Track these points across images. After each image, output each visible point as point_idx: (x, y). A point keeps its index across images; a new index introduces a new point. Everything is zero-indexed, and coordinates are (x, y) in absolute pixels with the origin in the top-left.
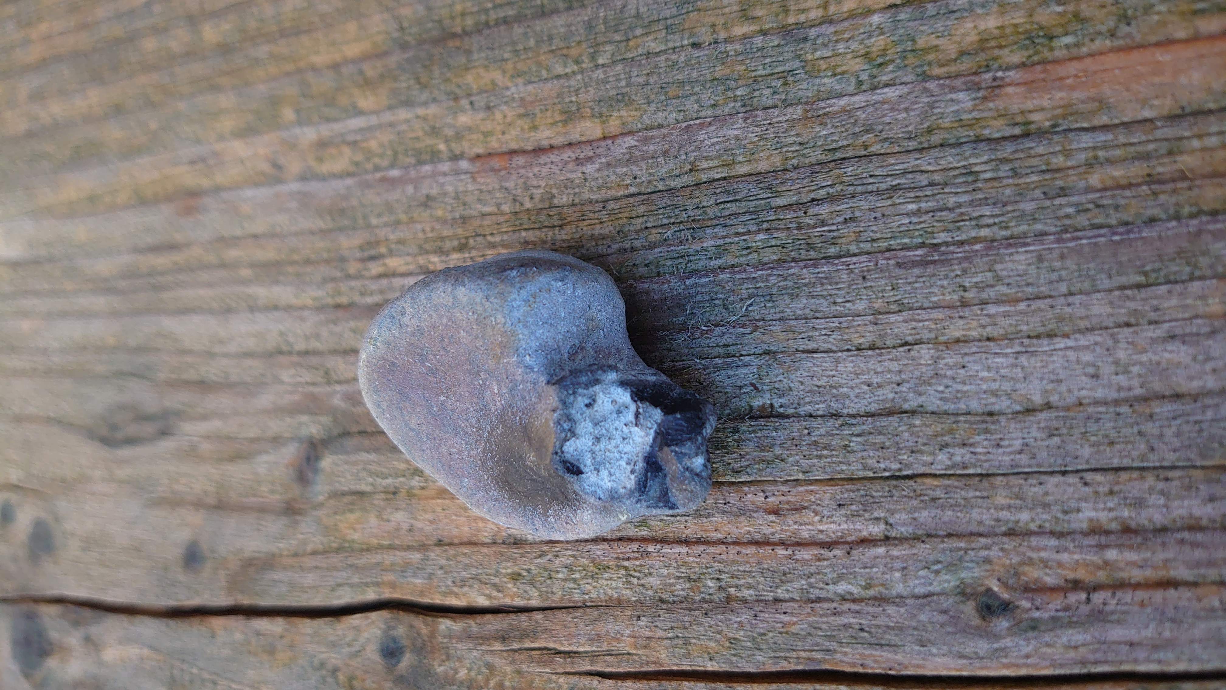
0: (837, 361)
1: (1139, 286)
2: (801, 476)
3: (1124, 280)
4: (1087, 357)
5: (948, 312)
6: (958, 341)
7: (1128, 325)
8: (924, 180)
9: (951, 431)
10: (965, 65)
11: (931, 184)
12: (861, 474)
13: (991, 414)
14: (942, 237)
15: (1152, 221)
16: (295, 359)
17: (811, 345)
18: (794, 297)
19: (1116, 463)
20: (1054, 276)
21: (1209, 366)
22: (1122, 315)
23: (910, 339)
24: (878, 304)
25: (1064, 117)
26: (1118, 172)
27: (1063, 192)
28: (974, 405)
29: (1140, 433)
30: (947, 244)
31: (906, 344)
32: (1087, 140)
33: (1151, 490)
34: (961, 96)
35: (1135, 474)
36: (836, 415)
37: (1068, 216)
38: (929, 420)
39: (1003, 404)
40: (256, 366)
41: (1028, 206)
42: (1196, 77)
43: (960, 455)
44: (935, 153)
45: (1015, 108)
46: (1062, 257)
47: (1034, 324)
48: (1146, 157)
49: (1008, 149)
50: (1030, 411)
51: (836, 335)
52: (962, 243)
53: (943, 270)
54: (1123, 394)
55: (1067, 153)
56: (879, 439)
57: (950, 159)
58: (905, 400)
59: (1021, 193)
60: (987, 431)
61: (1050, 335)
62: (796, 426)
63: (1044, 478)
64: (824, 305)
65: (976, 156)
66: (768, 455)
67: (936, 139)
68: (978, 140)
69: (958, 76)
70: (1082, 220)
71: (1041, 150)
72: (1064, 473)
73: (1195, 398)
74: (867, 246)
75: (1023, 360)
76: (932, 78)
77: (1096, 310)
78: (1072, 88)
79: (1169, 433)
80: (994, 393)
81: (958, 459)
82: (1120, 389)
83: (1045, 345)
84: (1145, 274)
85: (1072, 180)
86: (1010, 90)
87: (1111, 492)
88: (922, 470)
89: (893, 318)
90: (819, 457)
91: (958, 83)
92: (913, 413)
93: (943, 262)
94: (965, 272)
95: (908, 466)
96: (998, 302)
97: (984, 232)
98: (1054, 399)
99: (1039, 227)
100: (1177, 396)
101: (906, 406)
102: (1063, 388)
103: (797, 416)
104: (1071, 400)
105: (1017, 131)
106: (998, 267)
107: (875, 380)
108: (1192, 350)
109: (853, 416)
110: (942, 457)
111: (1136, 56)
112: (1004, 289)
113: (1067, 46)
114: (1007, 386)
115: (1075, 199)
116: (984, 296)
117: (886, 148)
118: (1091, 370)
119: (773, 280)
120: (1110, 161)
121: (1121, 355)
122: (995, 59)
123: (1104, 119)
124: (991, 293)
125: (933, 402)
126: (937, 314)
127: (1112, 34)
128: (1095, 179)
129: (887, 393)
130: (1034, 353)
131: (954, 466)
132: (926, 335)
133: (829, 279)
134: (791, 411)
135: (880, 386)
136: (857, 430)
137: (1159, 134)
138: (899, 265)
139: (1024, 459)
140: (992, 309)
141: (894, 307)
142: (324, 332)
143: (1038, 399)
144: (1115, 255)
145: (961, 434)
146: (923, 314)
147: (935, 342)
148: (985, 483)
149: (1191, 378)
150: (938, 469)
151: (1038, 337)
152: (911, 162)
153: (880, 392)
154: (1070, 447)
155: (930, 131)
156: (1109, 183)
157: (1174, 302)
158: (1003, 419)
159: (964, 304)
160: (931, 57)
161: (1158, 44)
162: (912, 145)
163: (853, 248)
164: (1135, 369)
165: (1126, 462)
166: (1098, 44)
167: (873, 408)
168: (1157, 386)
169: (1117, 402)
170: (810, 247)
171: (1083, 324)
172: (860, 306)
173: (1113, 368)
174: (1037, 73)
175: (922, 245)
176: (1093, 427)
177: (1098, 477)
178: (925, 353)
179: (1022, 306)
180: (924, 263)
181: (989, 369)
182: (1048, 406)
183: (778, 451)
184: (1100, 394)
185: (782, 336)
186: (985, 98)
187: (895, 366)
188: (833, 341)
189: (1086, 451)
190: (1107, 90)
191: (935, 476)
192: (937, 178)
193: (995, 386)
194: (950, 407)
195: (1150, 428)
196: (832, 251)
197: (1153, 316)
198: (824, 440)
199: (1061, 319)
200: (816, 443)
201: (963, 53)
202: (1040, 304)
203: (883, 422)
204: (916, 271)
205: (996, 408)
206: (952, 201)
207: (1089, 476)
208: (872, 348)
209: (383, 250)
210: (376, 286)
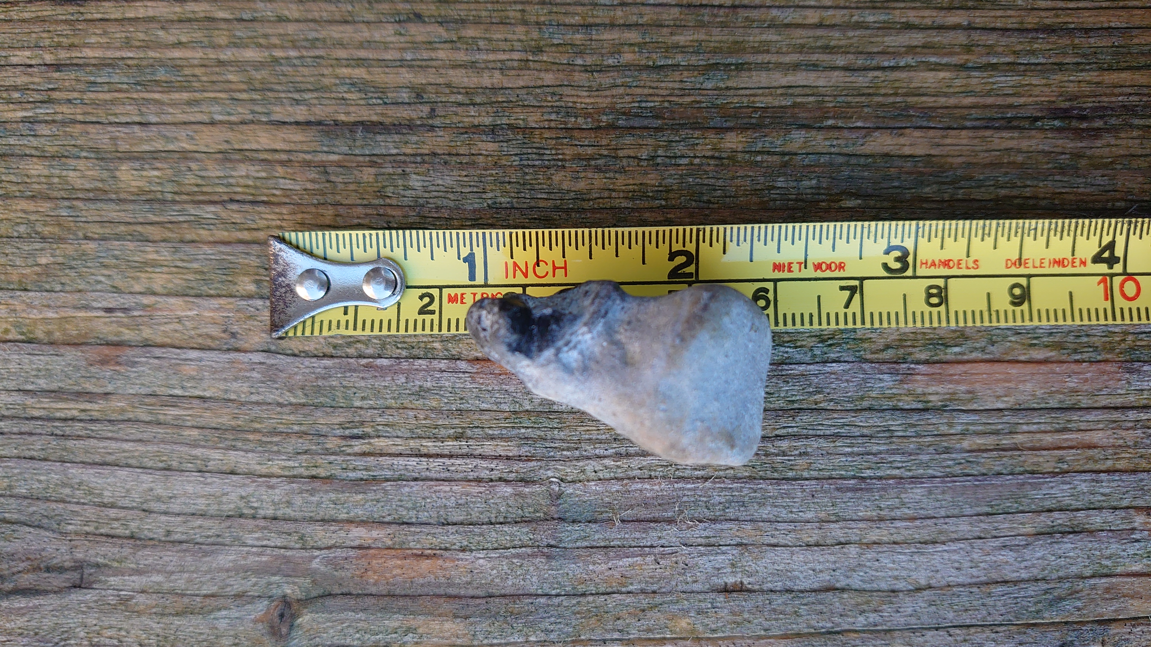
0: (792, 554)
1: (988, 514)
2: (763, 633)
3: (979, 510)
4: (956, 557)
5: (870, 524)
6: (875, 543)
7: (980, 538)
8: (856, 432)
9: (868, 603)
10: (889, 354)
11: (863, 436)
12: (806, 631)
13: (893, 591)
14: (868, 473)
15: (999, 474)
16: (262, 523)
17: (773, 541)
18: (761, 505)
19: (968, 622)
20: (938, 504)
21: (1023, 565)
22: (976, 531)
23: (843, 540)
24: (822, 515)
25: (950, 400)
26: (980, 441)
27: (947, 450)
28: (884, 586)
29: (984, 605)
30: (871, 478)
31: (840, 543)
32: (965, 418)
33: (988, 637)
34: (886, 377)
35: (979, 629)
36: (789, 591)
37: (949, 467)
38: (852, 594)
39: (900, 585)
40: (214, 527)
41: (925, 458)
42: (1029, 386)
43: (873, 617)
44: (867, 414)
45: (919, 391)
46: (943, 492)
47: (924, 534)
48: (996, 433)
49: (914, 418)
50: (919, 589)
51: (792, 535)
52: (880, 478)
53: (867, 495)
54: (974, 580)
55: (950, 425)
56: (819, 607)
57: (875, 420)
58: (838, 581)
59: (920, 449)
60: (891, 603)
61: (934, 542)
62: (761, 598)
63: (924, 632)
64: (784, 514)
65: (894, 420)
66: (739, 619)
67: (866, 404)
68: (895, 409)
69: (884, 362)
70: (957, 470)
71: (934, 421)
72: (937, 629)
73: (1015, 583)
74: (814, 474)
75: (916, 558)
76: (866, 361)
77: (961, 528)
78: (958, 382)
79: (999, 604)
80: (896, 578)
81: (871, 620)
82: (973, 577)
83: (930, 548)
84: (992, 506)
85: (952, 443)
86: (919, 377)
87: (965, 640)
88: (847, 627)
89: (832, 525)
90: (776, 619)
91: (884, 367)
92: (843, 590)
93: (868, 490)
94: (881, 497)
95: (838, 625)
96: (901, 519)
97: (896, 472)
98: (933, 582)
99: (930, 472)
100: (1006, 582)
101: (838, 585)
102: (939, 576)
103: (762, 591)
104: (943, 583)
105: (920, 406)
106: (903, 496)
107: (818, 567)
108: (1015, 555)
109: (802, 592)
110: (861, 619)
111: (997, 367)
112: (906, 511)
113: (956, 354)
114: (904, 573)
115: (954, 456)
116: (893, 514)
117: (831, 406)
118: (956, 565)
119: (745, 491)
120: (977, 433)
121: (975, 556)
122: (910, 354)
123: (975, 406)
124: (898, 513)
125: (856, 582)
126: (861, 525)
127: (983, 350)
128: (966, 444)
129: (826, 577)
130: (922, 554)
131: (869, 624)
132: (854, 538)
133: (788, 494)
134: (757, 587)
135: (821, 571)
136: (805, 601)
137: (1005, 419)
138: (838, 489)
139: (913, 620)
140: (898, 524)
141: (833, 518)
142: (298, 501)
143: (923, 582)
144: (975, 493)
145: (874, 605)
146: (853, 525)
147: (860, 543)
148: (888, 635)
149: (1014, 571)
150: (858, 627)
151: (925, 543)
152: (849, 418)
153: (821, 575)
154: (941, 612)
155: (862, 398)
156: (975, 447)
157: (1006, 525)
158: (901, 595)
159: (881, 519)
160: (866, 345)
161: (1009, 362)
162: (849, 406)
163: (805, 474)
164: (982, 565)
165: (974, 622)
166: (974, 355)
167: (816, 586)
168: (994, 575)
169: (970, 585)
170: (774, 470)
171: (954, 536)
172: (809, 515)
173: (969, 564)
174: (936, 369)
175: (854, 477)
176: (956, 600)
177: (958, 631)
178: (853, 550)
179: (918, 523)
180: (854, 490)
181: (894, 562)
182: (930, 587)
183: (746, 616)
184: (961, 580)
185: (753, 533)
186: (901, 381)
187: (832, 558)
188: (789, 539)
189: (951, 615)
190: (977, 386)
191: (855, 631)
192: (865, 431)
193: (896, 573)
194: (867, 586)
195: (989, 601)
196: (790, 474)
197: (994, 533)
198: (781, 608)
199: (940, 532)
200: (774, 610)
201: (888, 347)
202: (929, 522)
203: (821, 596)
204: (849, 494)
205: (897, 587)
206: (875, 449)
207: (952, 631)
208: (817, 545)
209: (369, 430)
210: (360, 462)
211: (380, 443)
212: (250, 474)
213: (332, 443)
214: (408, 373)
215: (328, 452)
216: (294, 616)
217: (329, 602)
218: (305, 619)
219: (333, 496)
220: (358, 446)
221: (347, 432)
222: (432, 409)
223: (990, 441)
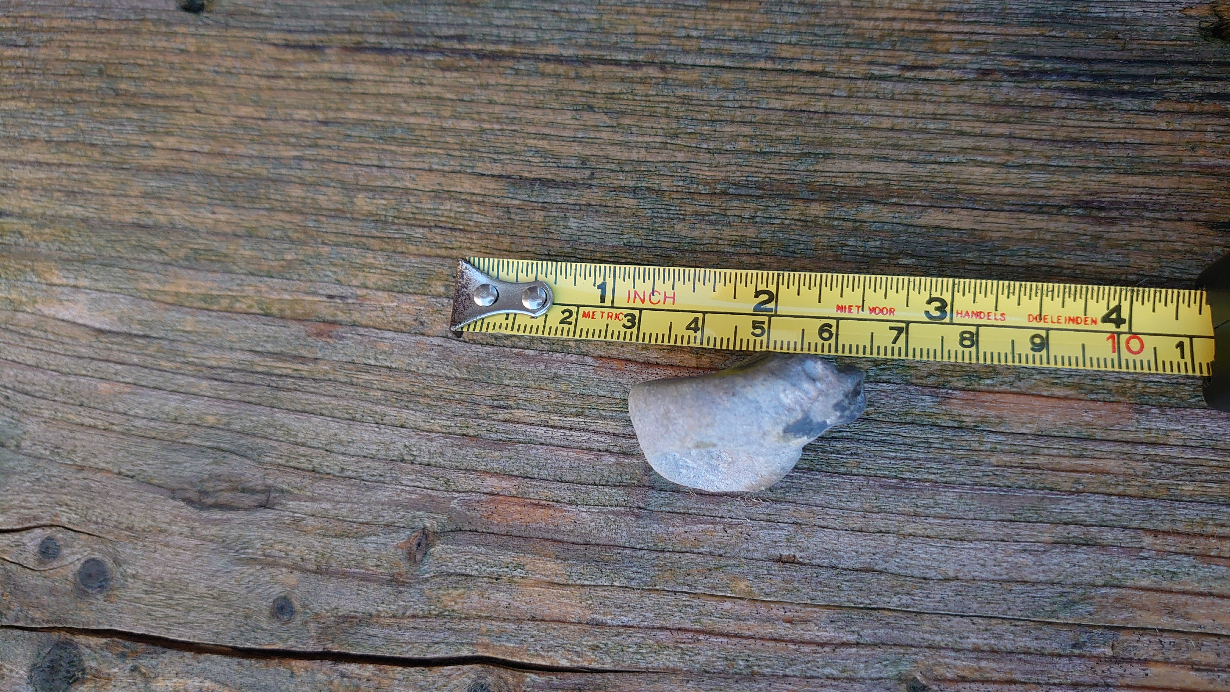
0: (839, 536)
1: (1011, 521)
2: (809, 602)
3: (1003, 516)
4: (980, 555)
5: (907, 518)
6: (910, 535)
7: (1003, 541)
8: (900, 440)
9: (901, 586)
10: (931, 380)
11: (905, 444)
12: (847, 604)
13: (925, 579)
14: (908, 475)
15: (1021, 487)
16: (418, 467)
17: (824, 523)
18: (816, 492)
19: (990, 614)
20: (967, 508)
21: (1041, 569)
22: (1001, 534)
23: (883, 529)
24: (867, 506)
25: (982, 422)
26: (1006, 458)
27: (977, 463)
28: (916, 573)
29: (1004, 599)
30: (910, 479)
31: (881, 532)
32: (993, 438)
33: (1007, 629)
34: (927, 398)
35: (1000, 621)
36: (835, 568)
37: (978, 477)
38: (890, 577)
39: (932, 574)
40: (379, 467)
41: (958, 468)
42: (1050, 417)
43: (905, 599)
44: (909, 427)
45: (955, 412)
46: (972, 498)
47: (954, 532)
48: (1021, 453)
49: (950, 434)
50: (947, 580)
51: (840, 520)
52: (918, 480)
53: (906, 494)
54: (997, 577)
55: (981, 443)
56: (859, 585)
57: (917, 432)
58: (877, 564)
59: (953, 460)
60: (922, 588)
61: (962, 540)
62: (810, 571)
63: (951, 618)
64: (834, 501)
65: (932, 434)
66: (790, 587)
67: (909, 419)
68: (934, 425)
69: (926, 386)
70: (985, 480)
71: (967, 438)
72: (962, 616)
73: (1034, 584)
74: (863, 471)
75: (946, 551)
76: (912, 384)
77: (987, 530)
78: (989, 408)
79: (1018, 600)
80: (928, 567)
81: (904, 601)
82: (996, 574)
83: (959, 545)
84: (1014, 515)
85: (982, 458)
86: (955, 401)
87: (986, 630)
88: (882, 606)
89: (875, 516)
90: (822, 591)
91: (926, 390)
92: (881, 572)
93: (907, 489)
94: (918, 496)
95: (875, 602)
96: (935, 517)
97: (932, 477)
98: (960, 575)
99: (962, 479)
100: (1025, 582)
101: (877, 568)
102: (966, 570)
103: (811, 565)
104: (969, 577)
105: (956, 425)
106: (937, 497)
107: (861, 550)
108: (1034, 559)
109: (845, 569)
110: (895, 599)
111: (1022, 398)
112: (940, 510)
113: (988, 385)
114: (935, 564)
115: (983, 468)
116: (928, 512)
117: (880, 417)
118: (982, 562)
119: (803, 480)
120: (1003, 452)
121: (999, 556)
122: (949, 382)
123: (1002, 429)
124: (932, 511)
125: (893, 568)
126: (899, 518)
127: (1012, 384)
128: (993, 460)
129: (866, 559)
130: (952, 548)
131: (902, 605)
132: (893, 529)
133: (838, 486)
134: (807, 561)
135: (863, 554)
136: (847, 578)
137: (1029, 442)
138: (881, 486)
139: (941, 606)
140: (931, 520)
141: (876, 510)
142: (449, 452)
143: (951, 574)
144: (1000, 502)
145: (906, 588)
146: (892, 517)
147: (897, 533)
148: (918, 617)
149: (1032, 574)
150: (892, 606)
151: (955, 540)
152: (894, 429)
153: (862, 557)
154: (966, 602)
155: (906, 414)
156: (1001, 463)
157: (1027, 532)
158: (931, 582)
159: (917, 515)
160: (912, 372)
161: (1033, 395)
162: (895, 419)
163: (855, 471)
164: (1004, 565)
165: (995, 614)
166: (1004, 388)
167: (858, 566)
168: (1015, 575)
169: (993, 581)
170: (829, 465)
171: (980, 536)
172: (856, 505)
173: (993, 563)
174: (970, 395)
175: (896, 477)
176: (980, 593)
177: (980, 621)
178: (891, 539)
179: (948, 521)
180: (895, 487)
181: (926, 553)
182: (957, 578)
183: (796, 585)
184: (984, 576)
185: (807, 515)
186: (940, 403)
187: (873, 543)
188: (838, 523)
189: (975, 606)
190: (1005, 413)
191: (890, 610)
192: (908, 441)
193: (928, 563)
194: (903, 572)
195: (1010, 597)
196: (842, 470)
197: (1016, 538)
198: (826, 582)
199: (968, 532)
200: (820, 583)
201: (930, 375)
202: (958, 521)
203: (862, 575)
204: (891, 491)
205: (928, 576)
206: (915, 456)
207: (975, 620)
208: (861, 531)
209: (512, 403)
210: (501, 427)
211: (518, 414)
212: (416, 429)
213: (483, 410)
214: (547, 363)
215: (478, 417)
216: (428, 546)
217: (459, 536)
218: (437, 549)
219: (476, 451)
220: (502, 414)
221: (495, 403)
222: (562, 392)
223: (1016, 459)
